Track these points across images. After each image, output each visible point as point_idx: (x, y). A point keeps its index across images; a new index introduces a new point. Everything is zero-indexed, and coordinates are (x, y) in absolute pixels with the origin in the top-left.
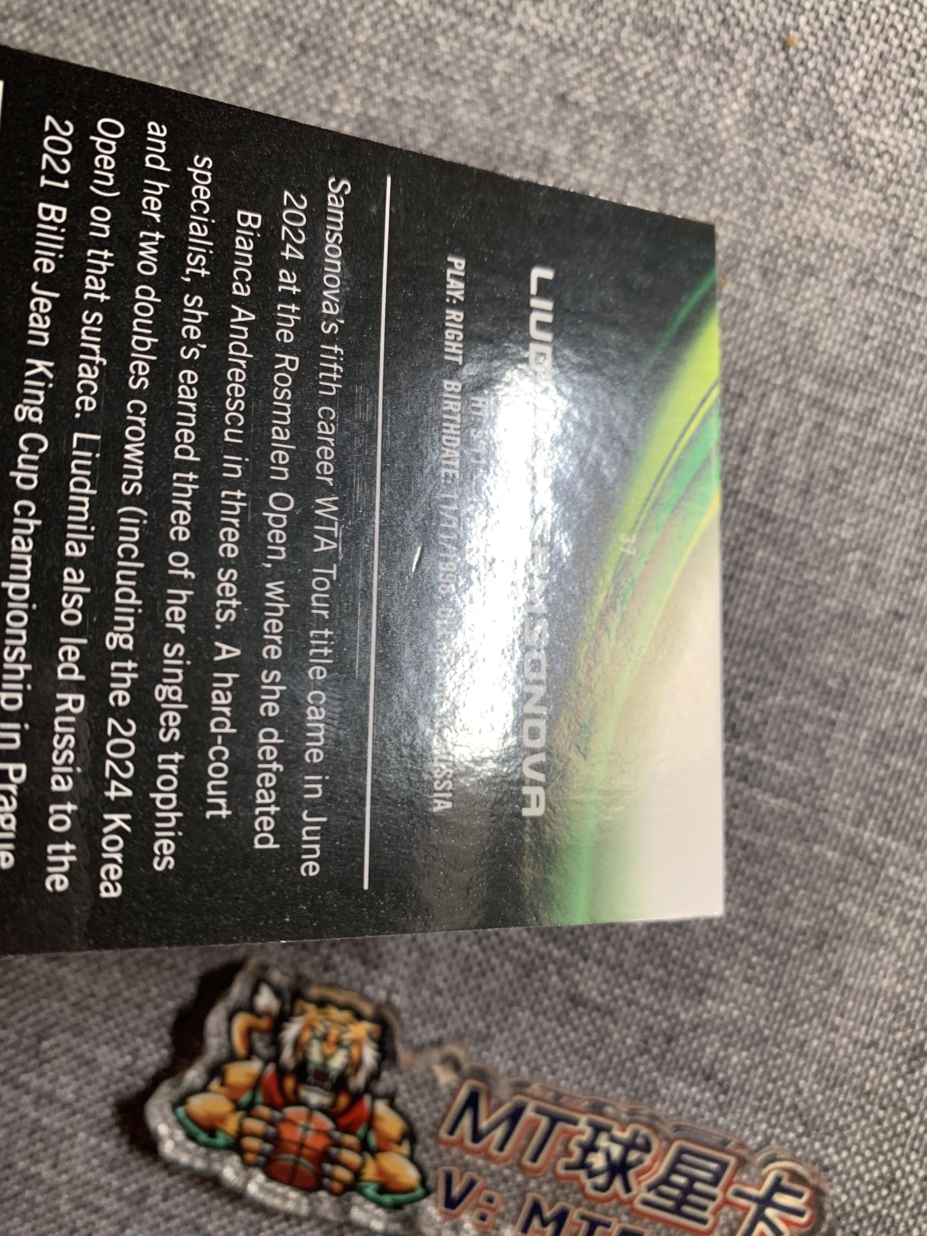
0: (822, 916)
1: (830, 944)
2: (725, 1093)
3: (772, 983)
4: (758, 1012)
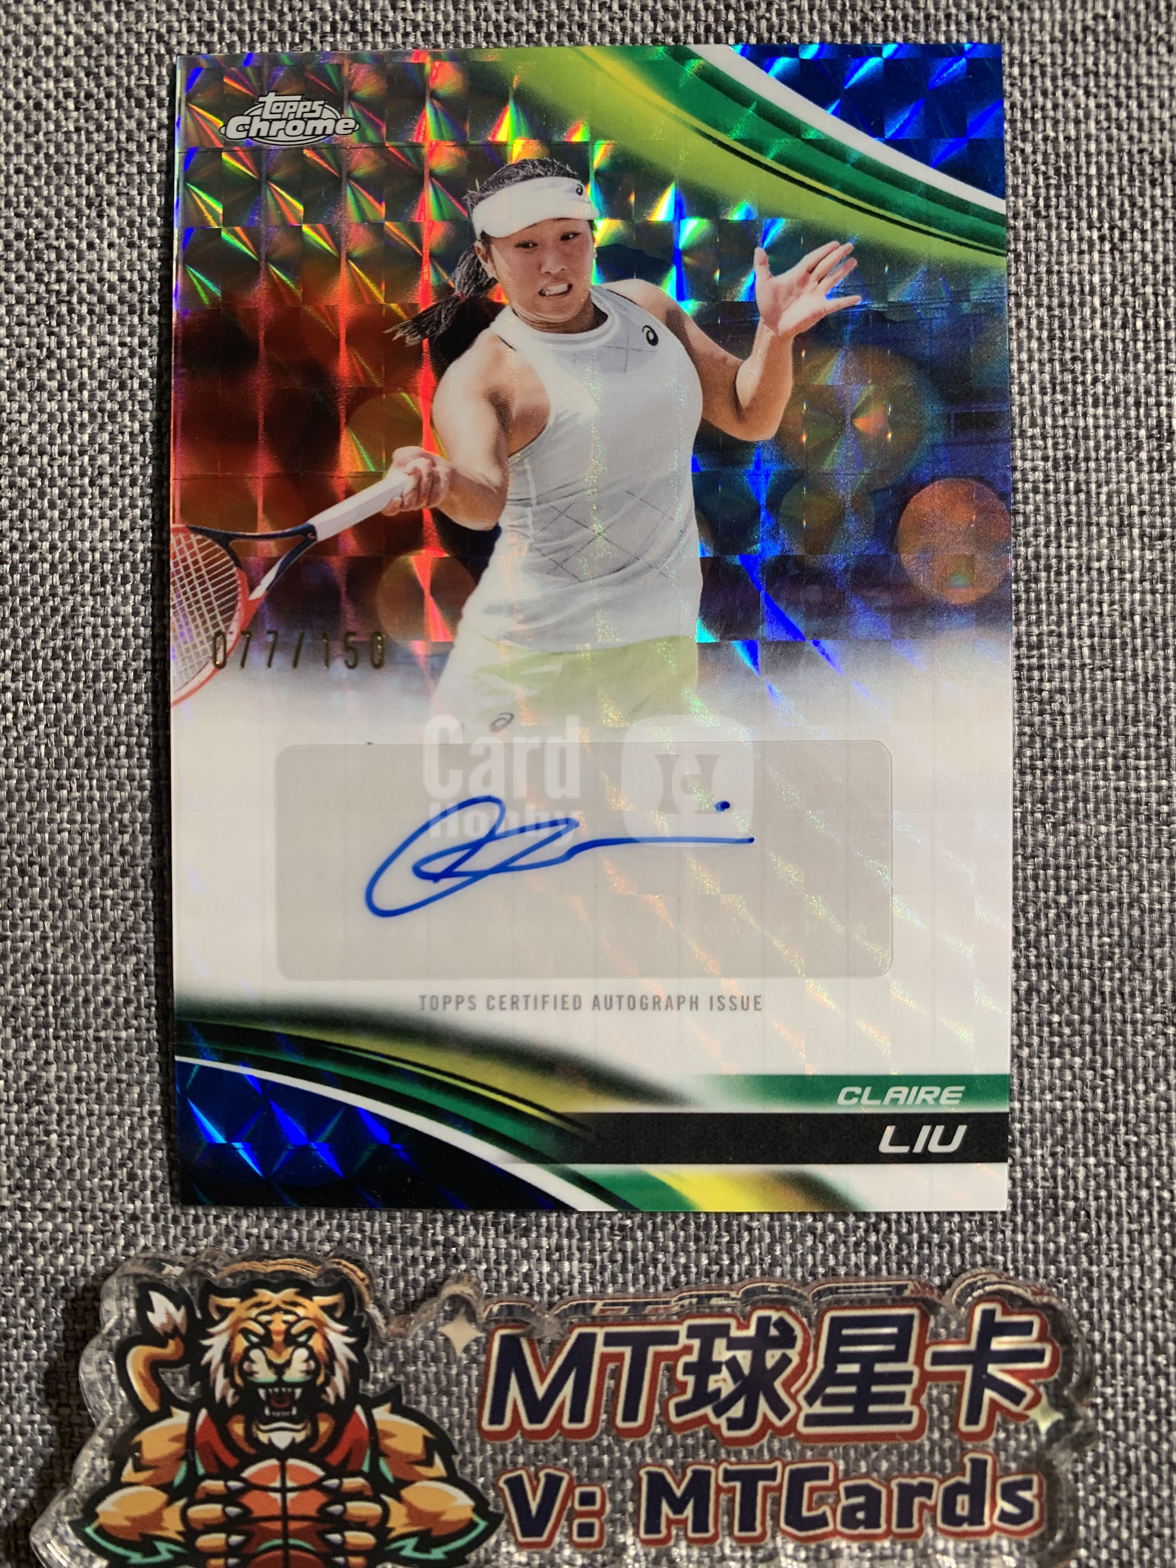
0: (1126, 921)
1: (1152, 957)
2: (1086, 1229)
3: (1093, 1044)
4: (1089, 1093)
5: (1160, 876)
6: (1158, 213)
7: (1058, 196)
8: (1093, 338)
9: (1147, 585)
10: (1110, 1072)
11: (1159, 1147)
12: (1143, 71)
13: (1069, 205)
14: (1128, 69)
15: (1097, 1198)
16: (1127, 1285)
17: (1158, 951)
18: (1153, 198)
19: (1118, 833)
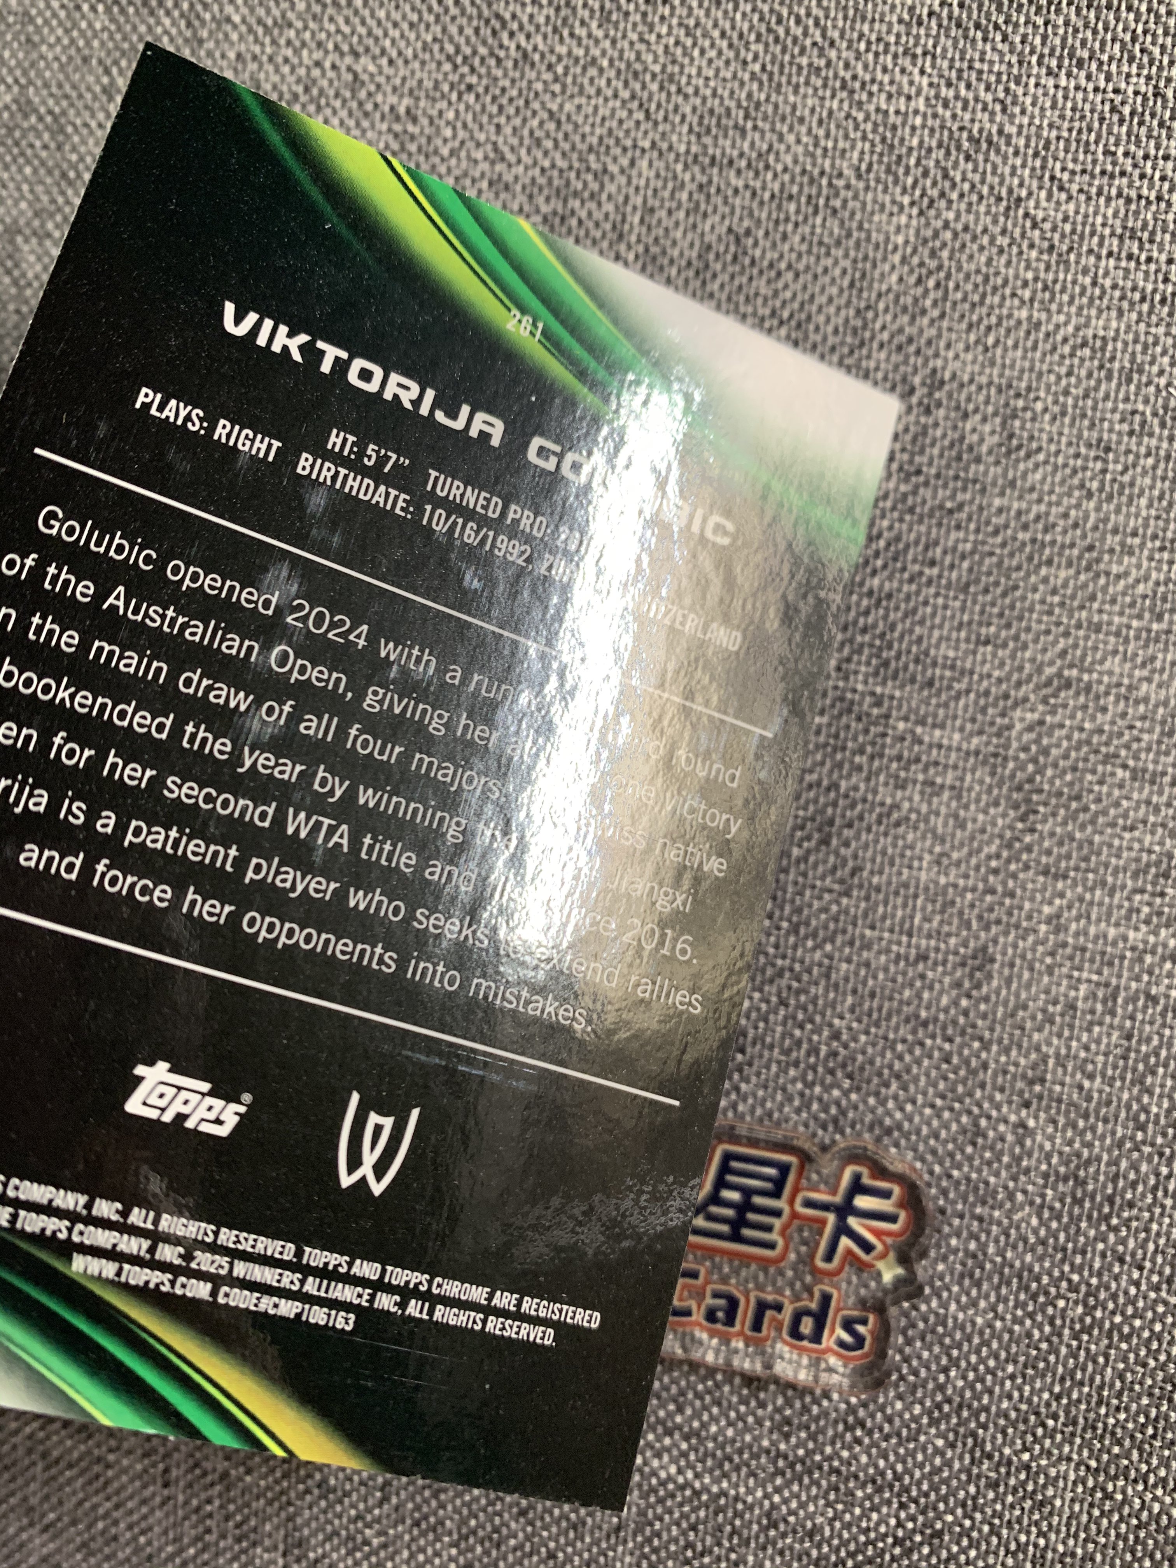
5: (859, 768)
6: (966, 186)
7: (880, 162)
8: (889, 290)
9: (896, 515)
10: (785, 925)
11: (816, 997)
12: (977, 56)
13: (888, 171)
14: (963, 52)
15: (756, 1028)
16: (769, 1105)
17: (846, 832)
18: (964, 173)
19: (830, 725)
